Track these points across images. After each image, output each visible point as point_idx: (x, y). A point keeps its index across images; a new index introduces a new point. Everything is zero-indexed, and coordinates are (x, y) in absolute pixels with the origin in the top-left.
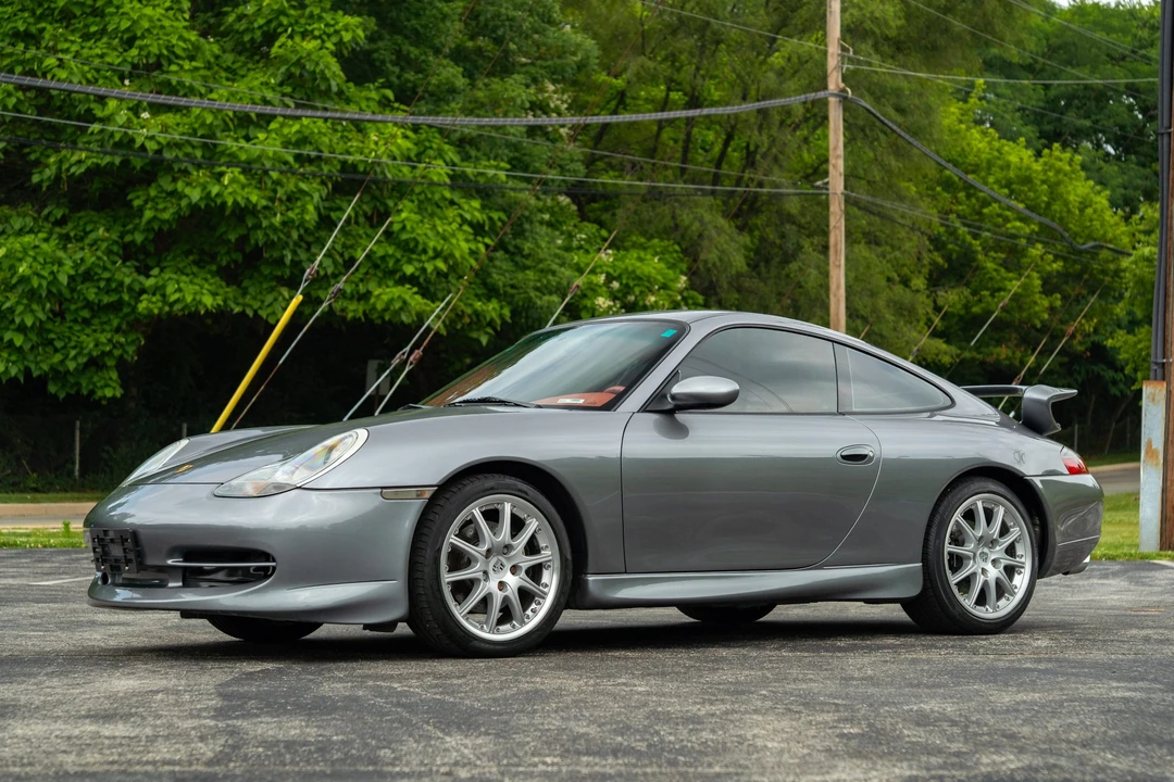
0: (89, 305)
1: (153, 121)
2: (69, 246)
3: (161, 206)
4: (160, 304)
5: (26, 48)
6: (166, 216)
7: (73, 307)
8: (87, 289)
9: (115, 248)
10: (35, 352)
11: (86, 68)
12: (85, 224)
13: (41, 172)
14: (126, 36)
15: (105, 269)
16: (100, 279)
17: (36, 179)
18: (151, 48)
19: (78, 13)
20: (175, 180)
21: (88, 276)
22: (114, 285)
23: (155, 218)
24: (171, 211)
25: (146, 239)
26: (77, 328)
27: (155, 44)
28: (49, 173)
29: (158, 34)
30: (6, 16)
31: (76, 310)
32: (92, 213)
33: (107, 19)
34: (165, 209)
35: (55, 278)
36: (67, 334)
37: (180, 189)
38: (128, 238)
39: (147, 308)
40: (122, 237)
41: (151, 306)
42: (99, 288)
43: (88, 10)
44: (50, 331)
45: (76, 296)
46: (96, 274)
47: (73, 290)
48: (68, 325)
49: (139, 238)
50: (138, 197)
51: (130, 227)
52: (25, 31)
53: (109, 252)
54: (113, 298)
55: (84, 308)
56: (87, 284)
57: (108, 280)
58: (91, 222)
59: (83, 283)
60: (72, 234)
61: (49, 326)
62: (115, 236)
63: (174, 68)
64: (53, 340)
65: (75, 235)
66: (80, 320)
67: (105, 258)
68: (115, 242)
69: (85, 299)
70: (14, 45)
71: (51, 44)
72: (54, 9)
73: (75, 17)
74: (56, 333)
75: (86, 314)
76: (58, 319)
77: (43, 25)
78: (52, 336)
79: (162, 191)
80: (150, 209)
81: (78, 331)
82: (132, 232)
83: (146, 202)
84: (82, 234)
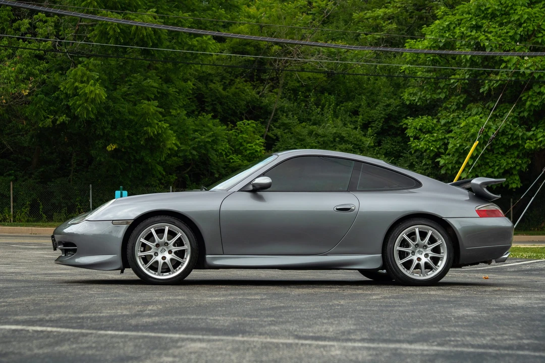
0: (504, 146)
1: (529, 60)
2: (497, 119)
3: (534, 99)
4: (535, 144)
5: (477, 33)
6: (536, 104)
7: (497, 147)
8: (504, 139)
9: (516, 120)
10: (481, 168)
11: (499, 39)
12: (503, 110)
13: (484, 88)
14: (518, 23)
15: (511, 129)
16: (509, 134)
17: (481, 91)
18: (529, 28)
19: (498, 14)
20: (540, 87)
21: (503, 133)
22: (515, 137)
23: (531, 105)
24: (539, 101)
25: (529, 114)
26: (499, 157)
27: (531, 25)
28: (487, 87)
29: (534, 20)
30: (469, 19)
31: (498, 148)
32: (507, 104)
33: (511, 16)
34: (536, 101)
35: (487, 134)
36: (495, 160)
37: (542, 91)
38: (522, 115)
39: (528, 146)
40: (519, 115)
41: (531, 145)
42: (508, 138)
43: (503, 13)
44: (487, 158)
45: (498, 142)
46: (507, 132)
47: (497, 140)
48: (495, 155)
49: (526, 114)
50: (524, 96)
51: (522, 109)
52: (476, 24)
53: (513, 122)
54: (515, 142)
55: (502, 147)
56: (504, 137)
57: (512, 135)
58: (506, 108)
59: (502, 136)
60: (498, 114)
61: (487, 156)
62: (515, 114)
63: (540, 35)
64: (489, 162)
65: (499, 115)
66: (500, 153)
67: (511, 124)
68: (516, 117)
69: (502, 143)
70: (471, 32)
71: (486, 29)
72: (488, 14)
73: (498, 16)
74: (490, 159)
75: (502, 150)
76: (491, 153)
77: (484, 21)
78: (488, 161)
79: (535, 92)
80: (530, 101)
81: (500, 158)
82: (523, 112)
83: (528, 98)
84: (502, 114)
